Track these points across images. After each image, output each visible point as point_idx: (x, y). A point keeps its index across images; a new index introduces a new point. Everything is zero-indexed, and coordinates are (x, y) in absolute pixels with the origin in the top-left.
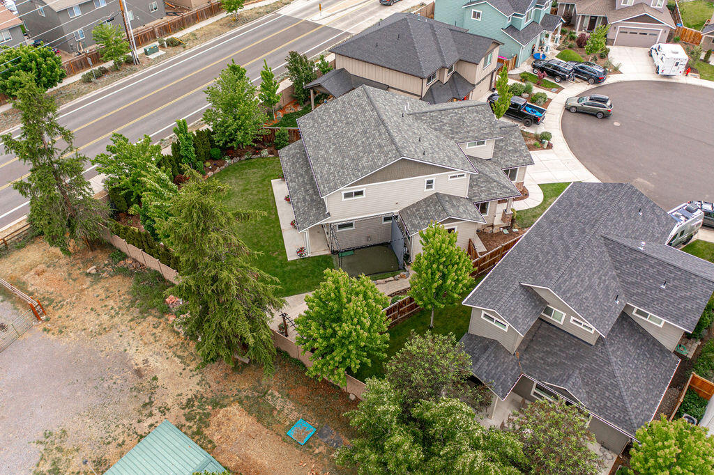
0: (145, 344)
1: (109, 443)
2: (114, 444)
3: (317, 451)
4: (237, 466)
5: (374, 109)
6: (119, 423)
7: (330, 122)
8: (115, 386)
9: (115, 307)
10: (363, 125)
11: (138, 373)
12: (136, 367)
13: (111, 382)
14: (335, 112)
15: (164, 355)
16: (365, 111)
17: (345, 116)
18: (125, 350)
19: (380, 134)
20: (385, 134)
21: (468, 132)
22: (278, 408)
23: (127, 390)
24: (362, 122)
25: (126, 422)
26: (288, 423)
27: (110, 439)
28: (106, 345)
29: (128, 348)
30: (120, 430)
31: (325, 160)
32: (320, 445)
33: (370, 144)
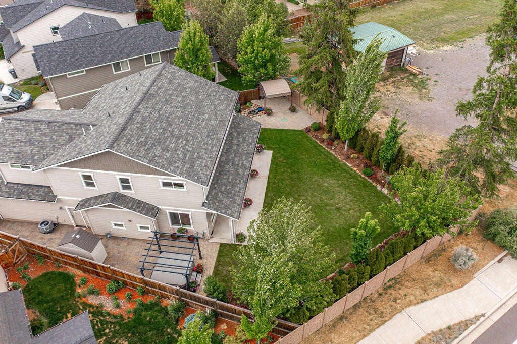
5: (136, 111)
7: (182, 142)
10: (161, 109)
14: (165, 149)
16: (144, 119)
17: (164, 134)
19: (160, 88)
20: (157, 85)
24: (159, 112)
31: (216, 115)
33: (175, 90)
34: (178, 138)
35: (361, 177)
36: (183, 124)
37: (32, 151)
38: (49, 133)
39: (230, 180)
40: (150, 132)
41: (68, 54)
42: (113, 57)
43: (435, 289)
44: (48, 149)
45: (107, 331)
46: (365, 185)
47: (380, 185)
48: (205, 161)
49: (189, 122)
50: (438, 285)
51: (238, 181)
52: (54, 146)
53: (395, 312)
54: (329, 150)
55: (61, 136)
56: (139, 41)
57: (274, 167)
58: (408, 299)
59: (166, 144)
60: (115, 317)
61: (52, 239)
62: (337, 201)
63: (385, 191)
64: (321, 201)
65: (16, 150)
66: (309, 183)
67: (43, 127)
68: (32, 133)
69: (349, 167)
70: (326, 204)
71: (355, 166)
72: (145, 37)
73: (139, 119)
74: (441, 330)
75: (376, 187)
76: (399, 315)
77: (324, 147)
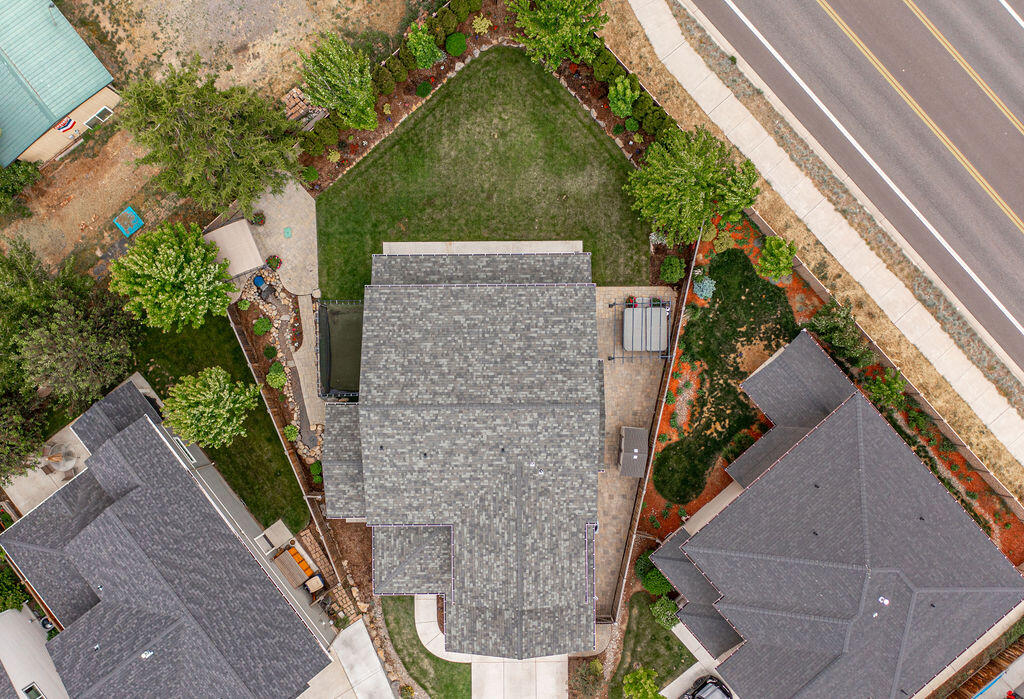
0: (282, 54)
1: (159, 24)
2: (157, 29)
3: (106, 234)
4: (106, 154)
6: (181, 32)
7: (536, 333)
8: (229, 23)
9: (350, 13)
10: (485, 377)
11: (244, 48)
12: (250, 45)
13: (235, 18)
14: (560, 347)
15: (260, 77)
16: (519, 389)
17: (532, 357)
18: (276, 32)
19: (435, 394)
21: (470, 552)
22: (163, 202)
23: (222, 37)
24: (493, 377)
25: (181, 39)
26: (143, 209)
27: (164, 25)
28: (290, 7)
29: (279, 34)
30: (172, 34)
31: (446, 306)
32: (112, 239)
33: (425, 373)
34: (529, 339)
35: (430, 100)
36: (497, 341)
37: (566, 540)
38: (538, 528)
39: (528, 276)
40: (540, 373)
41: (264, 646)
42: (242, 565)
43: (630, 23)
44: (561, 518)
45: (721, 382)
46: (447, 94)
47: (447, 72)
48: (553, 298)
49: (486, 335)
50: (623, 19)
51: (525, 266)
52: (556, 512)
53: (663, 71)
54: (369, 151)
55: (540, 509)
56: (184, 531)
57: (422, 235)
58: (647, 55)
59: (550, 348)
60: (702, 381)
61: (604, 512)
62: (486, 138)
63: (459, 66)
64: (489, 159)
65: (566, 563)
66: (453, 180)
67: (530, 541)
68: (541, 553)
69: (409, 118)
70: (496, 151)
71: (407, 109)
72: (166, 524)
73: (522, 394)
74: (681, 25)
75: (450, 80)
76: (669, 67)
77: (361, 158)
